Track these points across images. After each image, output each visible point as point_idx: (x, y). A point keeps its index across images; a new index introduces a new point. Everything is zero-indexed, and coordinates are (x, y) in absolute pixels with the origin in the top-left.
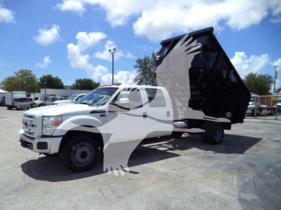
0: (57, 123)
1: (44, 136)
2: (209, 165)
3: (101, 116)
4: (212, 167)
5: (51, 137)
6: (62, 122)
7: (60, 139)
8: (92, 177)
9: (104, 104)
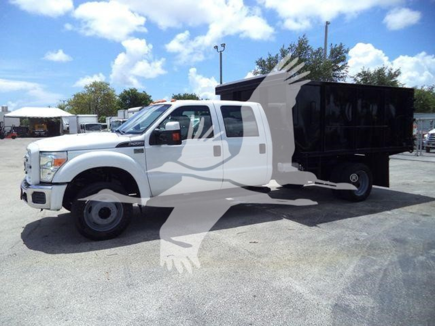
0: (59, 163)
1: (42, 183)
2: (320, 238)
3: (136, 151)
4: (323, 241)
5: (51, 184)
6: (67, 160)
7: (64, 187)
8: (113, 249)
9: (142, 133)
